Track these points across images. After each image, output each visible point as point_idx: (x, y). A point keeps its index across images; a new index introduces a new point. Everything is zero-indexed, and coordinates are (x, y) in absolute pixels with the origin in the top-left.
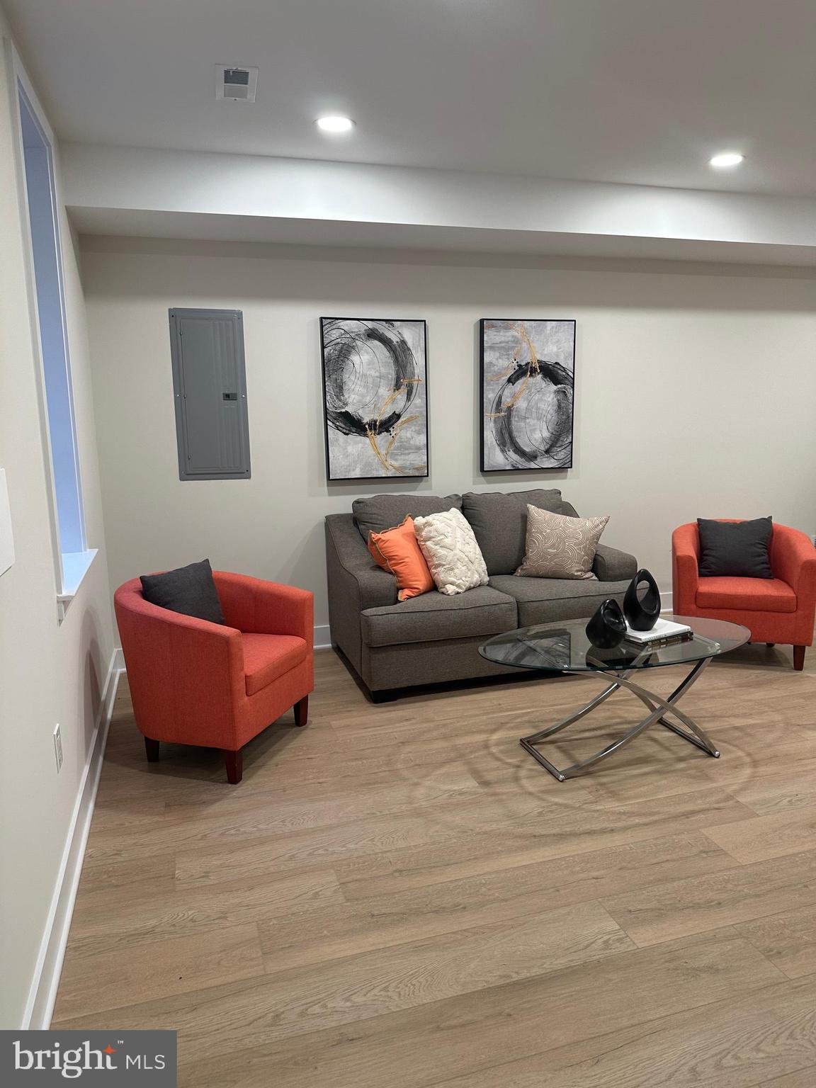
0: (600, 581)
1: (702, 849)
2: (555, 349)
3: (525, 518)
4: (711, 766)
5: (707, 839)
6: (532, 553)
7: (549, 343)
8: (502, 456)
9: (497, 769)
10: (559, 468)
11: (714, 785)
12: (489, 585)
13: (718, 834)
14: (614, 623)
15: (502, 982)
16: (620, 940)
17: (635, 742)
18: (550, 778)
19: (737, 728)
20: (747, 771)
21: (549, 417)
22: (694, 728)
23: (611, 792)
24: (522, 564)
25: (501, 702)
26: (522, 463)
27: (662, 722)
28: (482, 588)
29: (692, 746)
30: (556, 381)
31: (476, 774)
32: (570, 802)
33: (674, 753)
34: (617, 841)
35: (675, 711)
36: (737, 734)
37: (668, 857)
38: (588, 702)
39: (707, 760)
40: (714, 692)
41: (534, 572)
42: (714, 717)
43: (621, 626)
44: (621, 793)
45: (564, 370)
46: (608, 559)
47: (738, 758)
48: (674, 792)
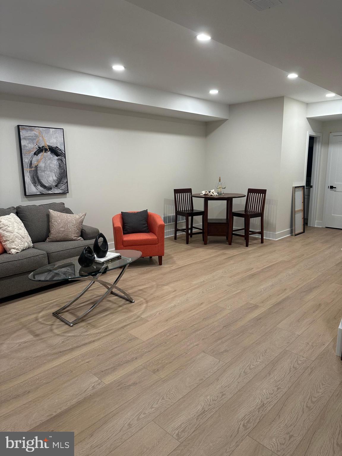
0: (84, 240)
1: (129, 339)
2: (55, 141)
3: (48, 216)
4: (131, 307)
5: (131, 334)
6: (53, 231)
7: (52, 138)
8: (35, 189)
9: (42, 328)
10: (63, 193)
11: (132, 314)
12: (33, 247)
13: (134, 332)
14: (90, 256)
15: (48, 418)
16: (99, 384)
17: (102, 303)
18: (67, 326)
19: (140, 290)
20: (144, 305)
21: (56, 170)
22: (124, 293)
23: (93, 326)
24: (49, 236)
25: (43, 299)
26: (45, 191)
27: (112, 293)
28: (30, 249)
29: (124, 300)
30: (57, 155)
31: (32, 332)
32: (76, 334)
33: (118, 304)
34: (96, 345)
35: (116, 288)
36: (140, 292)
37: (116, 346)
38: (81, 292)
39: (130, 304)
40: (132, 278)
41: (54, 239)
42: (132, 287)
43: (93, 257)
44: (97, 325)
45: (60, 150)
46: (87, 231)
47: (141, 301)
48: (117, 320)
